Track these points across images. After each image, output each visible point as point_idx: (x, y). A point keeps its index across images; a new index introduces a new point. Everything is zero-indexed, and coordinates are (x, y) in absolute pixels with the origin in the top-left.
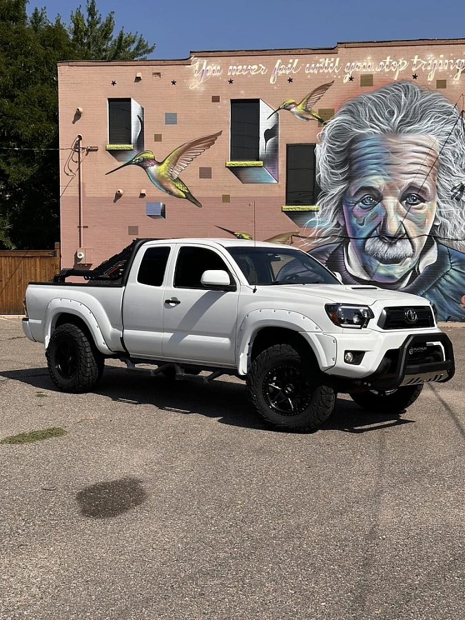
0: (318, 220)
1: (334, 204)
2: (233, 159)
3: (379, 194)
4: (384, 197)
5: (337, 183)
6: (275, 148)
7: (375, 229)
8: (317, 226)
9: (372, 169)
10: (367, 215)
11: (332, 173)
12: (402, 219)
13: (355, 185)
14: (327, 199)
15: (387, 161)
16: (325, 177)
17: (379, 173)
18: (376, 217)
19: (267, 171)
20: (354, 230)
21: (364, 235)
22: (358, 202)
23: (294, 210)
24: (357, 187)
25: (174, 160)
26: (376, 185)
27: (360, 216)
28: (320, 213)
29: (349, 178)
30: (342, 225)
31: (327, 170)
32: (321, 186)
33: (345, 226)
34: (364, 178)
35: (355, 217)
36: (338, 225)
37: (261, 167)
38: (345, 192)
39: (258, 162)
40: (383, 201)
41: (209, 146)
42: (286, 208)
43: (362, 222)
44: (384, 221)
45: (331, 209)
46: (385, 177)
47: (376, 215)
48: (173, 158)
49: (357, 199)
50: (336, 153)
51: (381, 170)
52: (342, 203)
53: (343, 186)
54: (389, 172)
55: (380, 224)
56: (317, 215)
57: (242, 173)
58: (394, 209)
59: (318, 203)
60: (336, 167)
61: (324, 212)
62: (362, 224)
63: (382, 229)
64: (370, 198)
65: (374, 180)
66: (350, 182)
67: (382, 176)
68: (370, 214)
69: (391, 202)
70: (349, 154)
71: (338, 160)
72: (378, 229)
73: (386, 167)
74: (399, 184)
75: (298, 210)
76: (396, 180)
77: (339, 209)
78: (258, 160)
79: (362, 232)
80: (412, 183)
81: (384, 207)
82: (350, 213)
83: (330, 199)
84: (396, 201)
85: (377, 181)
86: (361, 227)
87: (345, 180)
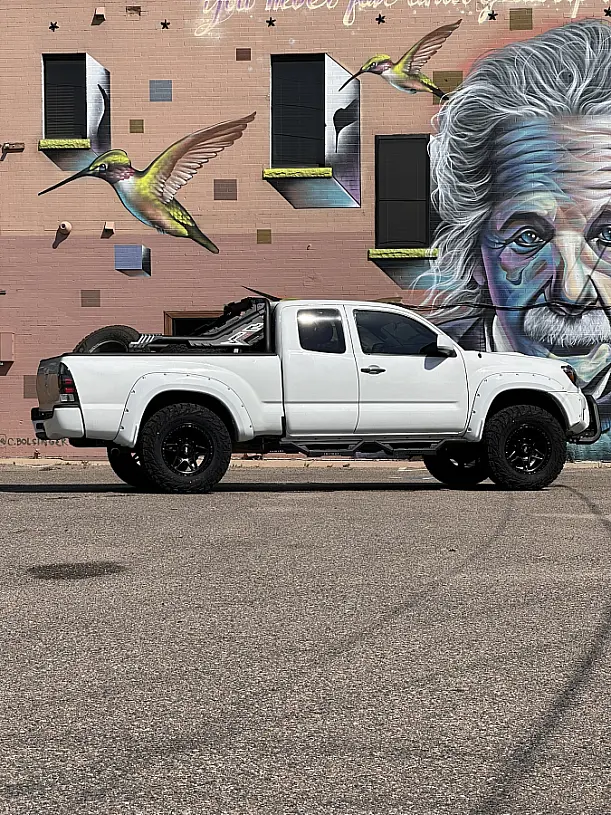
0: (435, 274)
1: (465, 246)
2: (275, 164)
3: (547, 226)
4: (557, 233)
5: (469, 207)
6: (354, 143)
7: (541, 291)
8: (434, 287)
9: (533, 181)
10: (527, 264)
11: (460, 189)
12: (589, 271)
13: (502, 209)
14: (451, 235)
15: (559, 167)
16: (446, 196)
17: (546, 188)
18: (543, 268)
19: (339, 187)
20: (503, 293)
21: (522, 303)
22: (508, 242)
23: (391, 256)
24: (506, 214)
25: (166, 167)
26: (541, 211)
27: (512, 266)
28: (439, 261)
29: (492, 198)
30: (480, 283)
31: (451, 182)
32: (441, 211)
33: (486, 286)
34: (519, 198)
35: (505, 269)
36: (473, 283)
37: (329, 178)
38: (485, 222)
39: (322, 169)
40: (556, 239)
41: (231, 141)
42: (375, 252)
43: (517, 278)
44: (557, 277)
45: (459, 256)
46: (559, 195)
47: (543, 265)
48: (166, 164)
49: (507, 236)
50: (468, 151)
51: (552, 181)
52: (480, 244)
53: (481, 212)
54: (566, 186)
55: (550, 282)
56: (435, 265)
57: (293, 189)
58: (576, 253)
59: (435, 244)
60: (468, 177)
61: (447, 259)
62: (517, 283)
63: (555, 291)
64: (532, 233)
65: (537, 200)
66: (494, 204)
67: (551, 194)
68: (532, 262)
69: (570, 241)
70: (492, 153)
71: (471, 164)
72: (546, 290)
73: (559, 176)
74: (583, 207)
75: (398, 256)
76: (576, 200)
77: (474, 255)
78: (323, 166)
79: (517, 297)
80: (606, 206)
81: (557, 251)
82: (496, 261)
83: (458, 237)
84: (580, 238)
85: (544, 203)
86: (517, 287)
87: (483, 200)
